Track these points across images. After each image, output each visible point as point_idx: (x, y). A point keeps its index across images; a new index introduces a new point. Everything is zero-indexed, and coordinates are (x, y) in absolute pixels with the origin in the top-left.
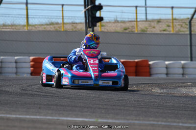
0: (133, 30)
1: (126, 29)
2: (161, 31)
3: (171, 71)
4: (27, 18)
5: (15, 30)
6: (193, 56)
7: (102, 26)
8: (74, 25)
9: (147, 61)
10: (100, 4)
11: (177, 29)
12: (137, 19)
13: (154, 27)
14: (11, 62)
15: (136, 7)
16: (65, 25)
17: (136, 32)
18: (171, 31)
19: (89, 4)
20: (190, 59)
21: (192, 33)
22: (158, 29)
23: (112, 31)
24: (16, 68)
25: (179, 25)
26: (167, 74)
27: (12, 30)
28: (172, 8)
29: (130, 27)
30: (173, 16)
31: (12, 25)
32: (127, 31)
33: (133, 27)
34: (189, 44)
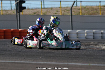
0: (39, 14)
1: (35, 13)
2: (54, 14)
6: (73, 27)
8: (7, 11)
13: (50, 12)
18: (60, 14)
20: (71, 29)
21: (72, 15)
22: (52, 13)
23: (28, 14)
29: (37, 12)
30: (61, 6)
32: (36, 14)
33: (38, 12)
34: (71, 21)
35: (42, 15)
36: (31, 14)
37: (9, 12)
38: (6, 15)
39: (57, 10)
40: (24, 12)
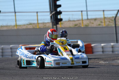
0: (80, 26)
2: (97, 25)
3: (105, 50)
4: (16, 21)
5: (9, 29)
6: (118, 39)
7: (61, 24)
8: (44, 24)
9: (90, 44)
10: (60, 11)
11: (107, 24)
12: (82, 18)
13: (93, 23)
14: (8, 49)
15: (82, 11)
16: (39, 25)
17: (82, 26)
18: (104, 25)
19: (54, 11)
20: (116, 42)
21: (117, 26)
22: (95, 24)
23: (68, 26)
24: (11, 52)
25: (108, 21)
26: (103, 52)
27: (7, 29)
28: (104, 11)
29: (78, 24)
30: (104, 16)
31: (7, 26)
32: (77, 26)
33: (80, 24)
34: (115, 32)
35: (83, 28)
36: (72, 26)
37: (47, 25)
38: (44, 28)
39: (101, 21)
40: (64, 25)
